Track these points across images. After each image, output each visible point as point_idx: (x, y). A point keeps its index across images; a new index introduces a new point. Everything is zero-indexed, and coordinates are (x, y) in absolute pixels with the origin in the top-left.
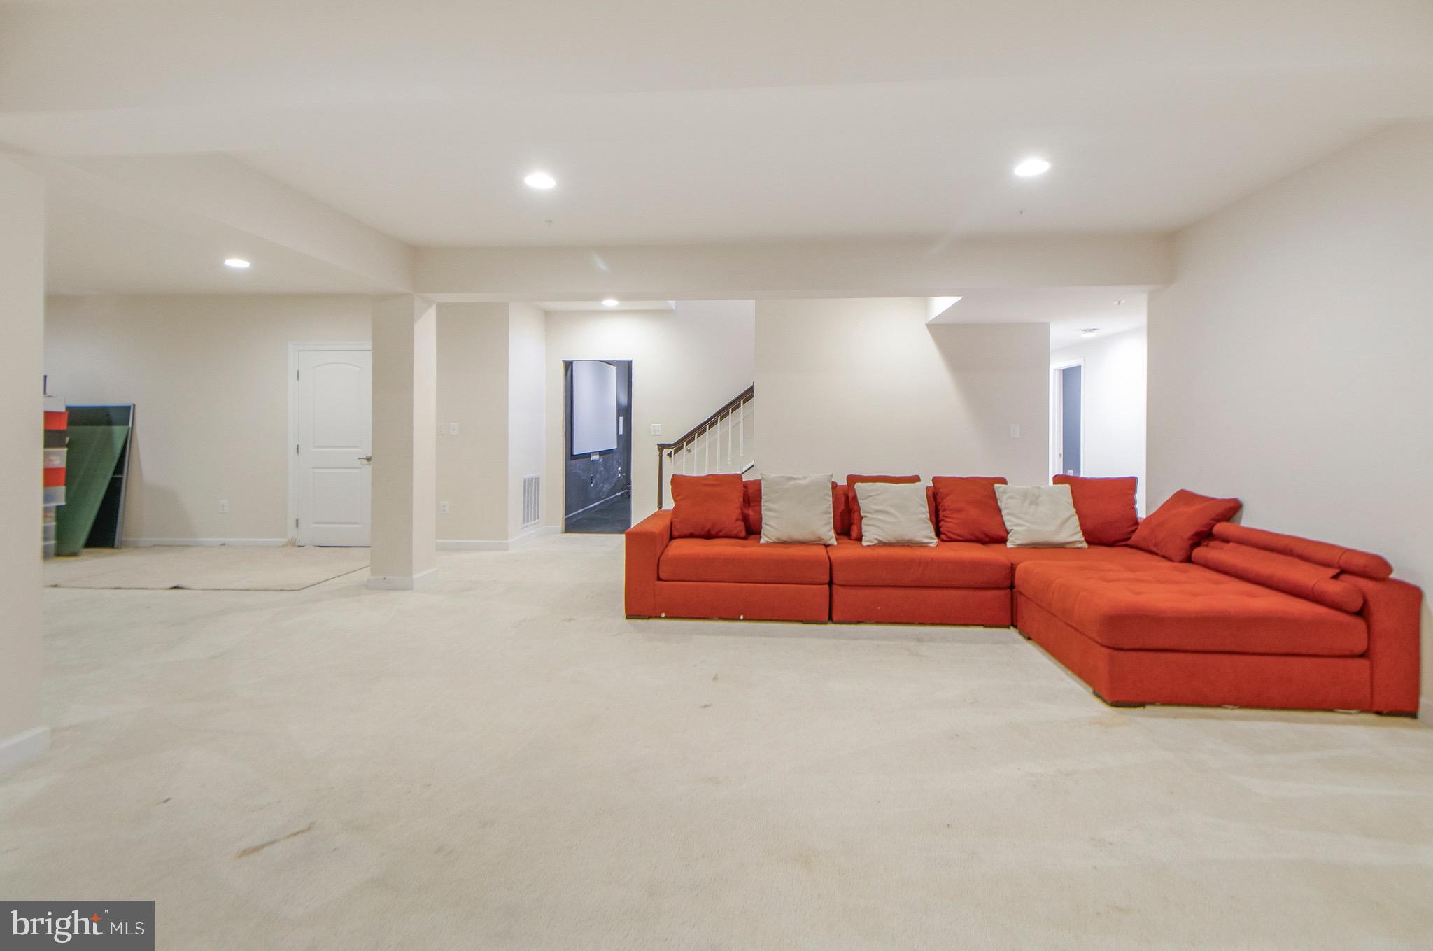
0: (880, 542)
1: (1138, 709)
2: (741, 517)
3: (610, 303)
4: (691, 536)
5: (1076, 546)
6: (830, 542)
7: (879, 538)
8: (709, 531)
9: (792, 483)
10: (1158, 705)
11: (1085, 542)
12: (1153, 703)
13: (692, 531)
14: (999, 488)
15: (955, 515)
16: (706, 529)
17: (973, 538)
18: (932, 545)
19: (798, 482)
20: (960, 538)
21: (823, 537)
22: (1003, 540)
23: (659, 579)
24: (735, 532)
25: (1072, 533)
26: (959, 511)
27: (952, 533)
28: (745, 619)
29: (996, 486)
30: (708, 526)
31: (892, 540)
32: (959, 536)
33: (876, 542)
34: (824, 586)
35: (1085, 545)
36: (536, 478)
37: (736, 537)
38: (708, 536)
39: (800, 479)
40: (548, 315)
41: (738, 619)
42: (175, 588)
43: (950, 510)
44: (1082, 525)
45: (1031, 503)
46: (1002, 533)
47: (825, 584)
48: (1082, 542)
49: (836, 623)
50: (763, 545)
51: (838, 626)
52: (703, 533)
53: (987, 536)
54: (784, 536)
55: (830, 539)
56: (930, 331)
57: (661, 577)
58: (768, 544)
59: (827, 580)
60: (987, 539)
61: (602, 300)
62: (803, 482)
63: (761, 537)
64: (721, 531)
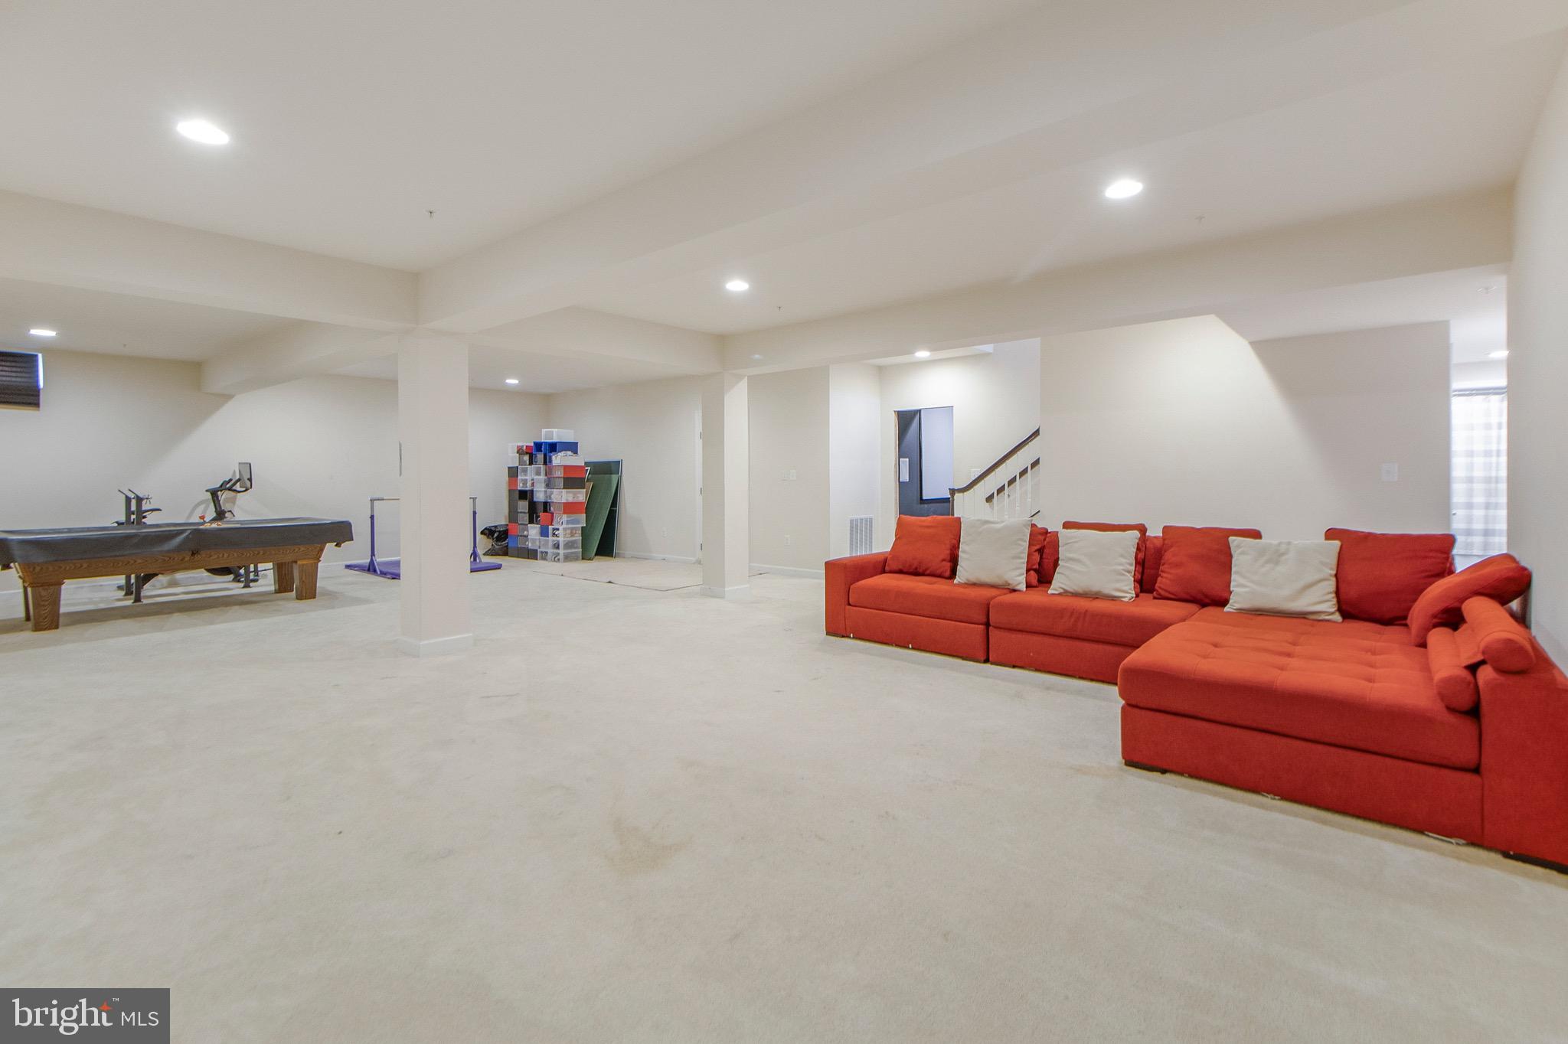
0: (1066, 591)
1: (1155, 773)
2: (949, 558)
3: (923, 354)
4: (900, 572)
5: (1320, 618)
6: (1018, 588)
7: (1065, 588)
8: (916, 568)
9: (986, 526)
10: (1185, 777)
11: (1337, 614)
12: (1181, 773)
13: (901, 567)
14: (1234, 541)
15: (1173, 571)
16: (914, 567)
17: (1188, 597)
18: (1126, 600)
19: (993, 525)
20: (1172, 597)
21: (1010, 582)
22: (1223, 602)
23: (849, 605)
24: (939, 572)
25: (1321, 600)
26: (1177, 565)
27: (1166, 591)
28: (913, 648)
29: (1231, 539)
30: (916, 564)
31: (1080, 591)
32: (1169, 592)
33: (1062, 591)
34: (980, 626)
35: (1337, 617)
36: (866, 520)
37: (940, 576)
38: (916, 573)
39: (997, 523)
40: (881, 370)
41: (908, 648)
42: (610, 582)
43: (1170, 564)
44: (1338, 593)
45: (1268, 562)
46: (1225, 595)
47: (981, 624)
48: (1332, 613)
49: (992, 664)
50: (956, 585)
51: (993, 666)
52: (911, 570)
53: (1206, 596)
54: (973, 579)
55: (1019, 584)
56: (1253, 347)
57: (851, 602)
58: (960, 585)
59: (984, 620)
60: (1207, 601)
61: (913, 353)
62: (998, 526)
63: (955, 578)
64: (926, 570)
